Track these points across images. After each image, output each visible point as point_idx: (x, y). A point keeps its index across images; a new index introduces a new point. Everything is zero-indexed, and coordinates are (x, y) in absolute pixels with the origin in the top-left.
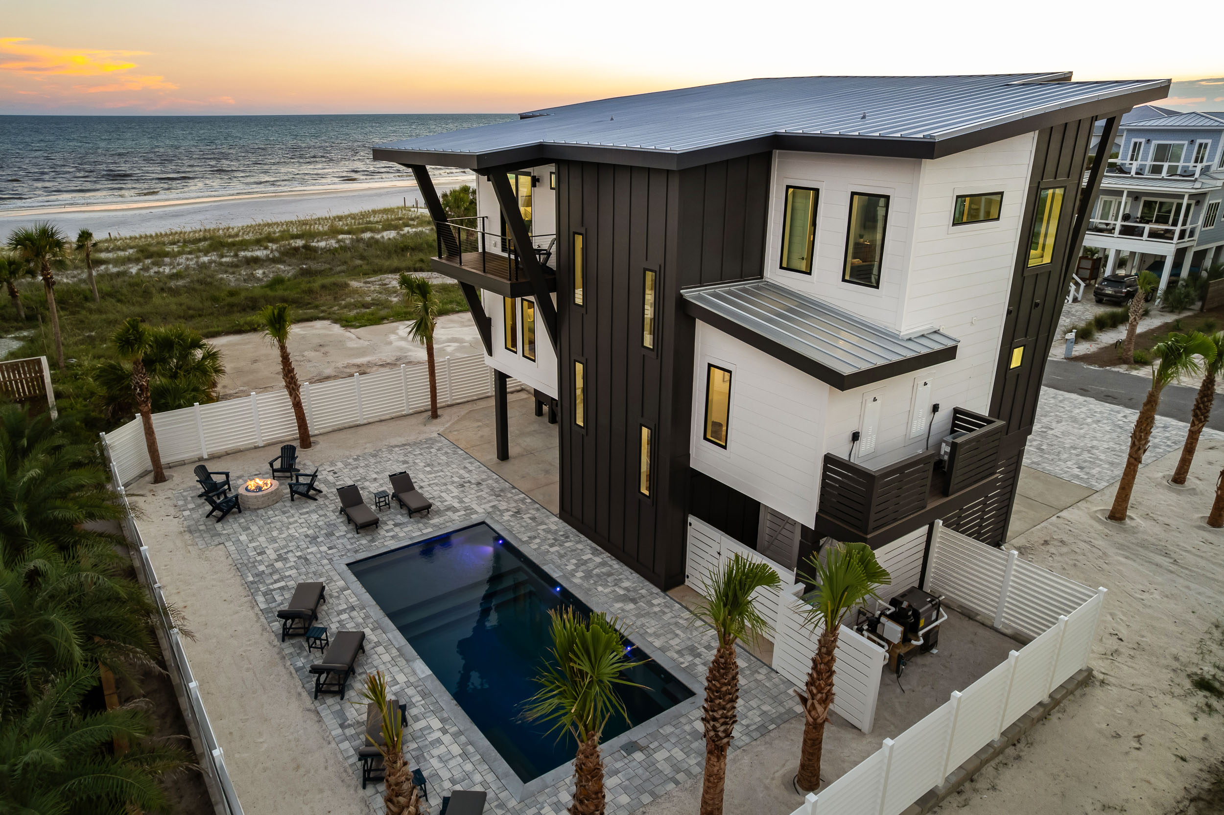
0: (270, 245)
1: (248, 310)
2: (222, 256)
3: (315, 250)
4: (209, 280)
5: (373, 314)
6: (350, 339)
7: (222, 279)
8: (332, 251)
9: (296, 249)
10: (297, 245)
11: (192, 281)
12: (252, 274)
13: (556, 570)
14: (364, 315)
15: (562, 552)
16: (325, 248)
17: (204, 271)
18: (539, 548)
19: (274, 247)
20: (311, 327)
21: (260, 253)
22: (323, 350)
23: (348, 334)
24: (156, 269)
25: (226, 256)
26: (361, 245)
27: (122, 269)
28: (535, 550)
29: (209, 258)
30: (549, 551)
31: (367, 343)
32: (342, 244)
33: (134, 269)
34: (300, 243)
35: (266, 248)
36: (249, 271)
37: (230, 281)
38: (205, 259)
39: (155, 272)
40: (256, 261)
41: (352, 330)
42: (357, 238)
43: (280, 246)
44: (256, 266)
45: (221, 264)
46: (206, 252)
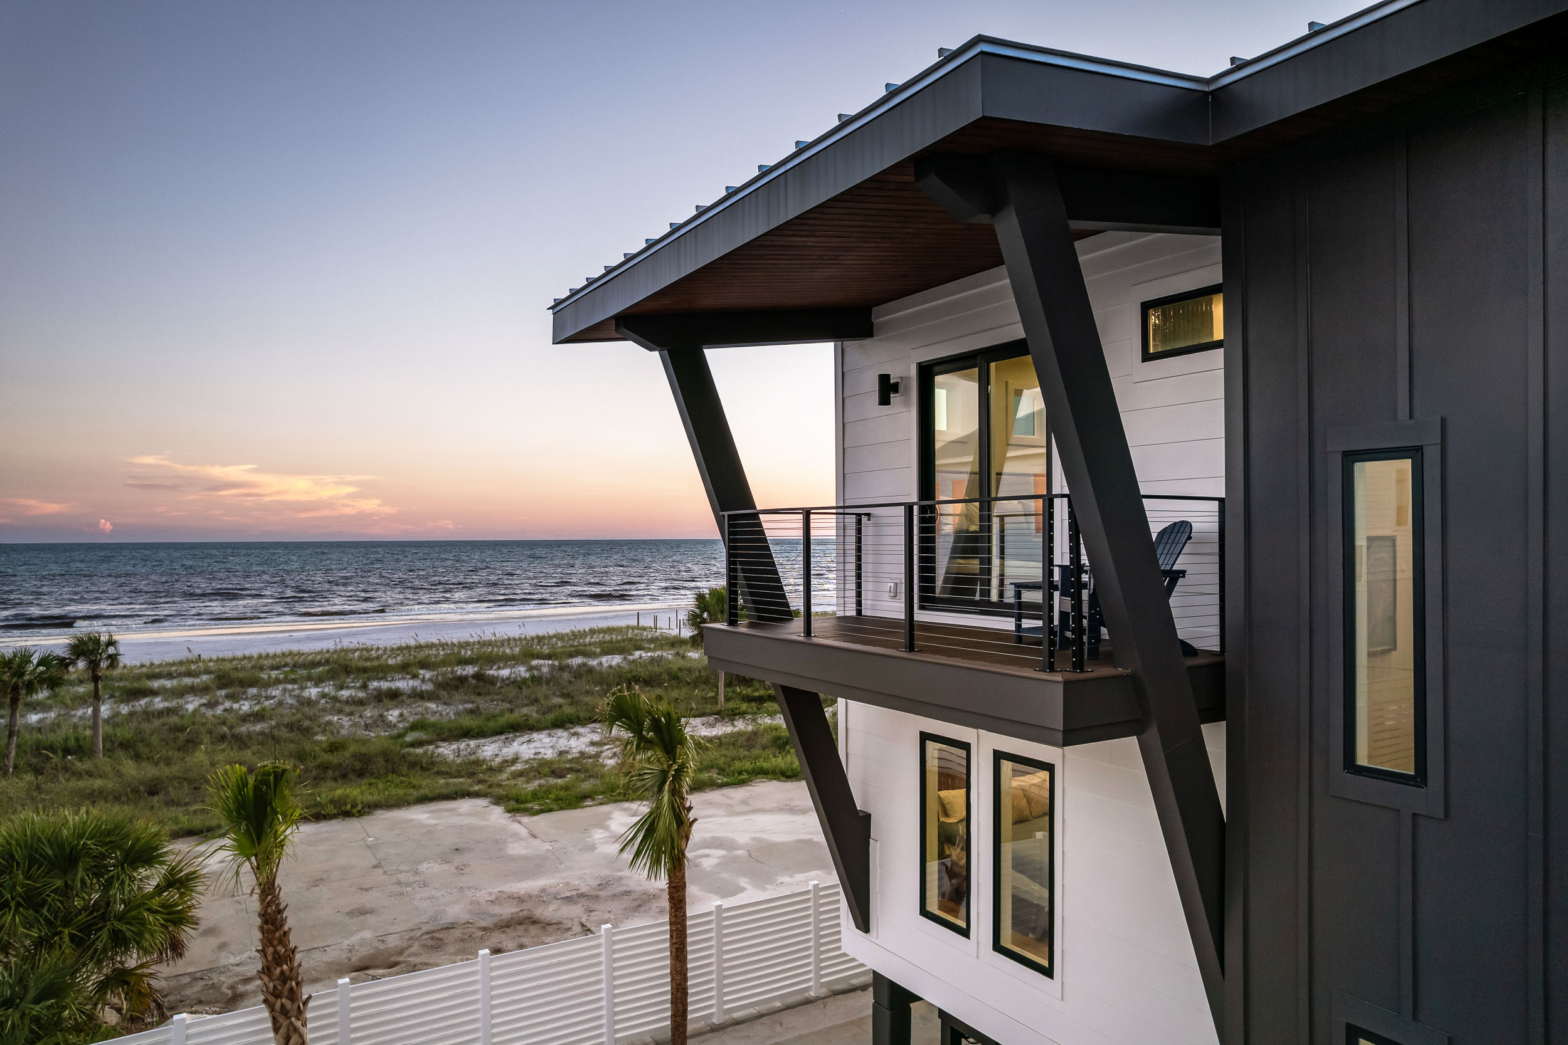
0: (422, 672)
1: (351, 776)
2: (342, 688)
3: (492, 681)
4: (306, 723)
5: (566, 788)
6: (516, 836)
7: (329, 723)
8: (518, 684)
9: (463, 680)
10: (464, 673)
11: (278, 725)
12: (381, 716)
14: (549, 790)
16: (508, 679)
17: (306, 710)
19: (428, 674)
20: (451, 810)
21: (404, 684)
22: (458, 860)
23: (516, 827)
24: (227, 705)
25: (348, 688)
26: (566, 675)
27: (173, 704)
29: (319, 690)
31: (547, 846)
32: (536, 673)
33: (192, 704)
34: (470, 670)
35: (415, 676)
36: (376, 713)
37: (342, 726)
38: (313, 692)
39: (225, 710)
40: (394, 695)
41: (525, 819)
42: (560, 664)
43: (438, 675)
44: (390, 704)
45: (335, 699)
46: (318, 681)
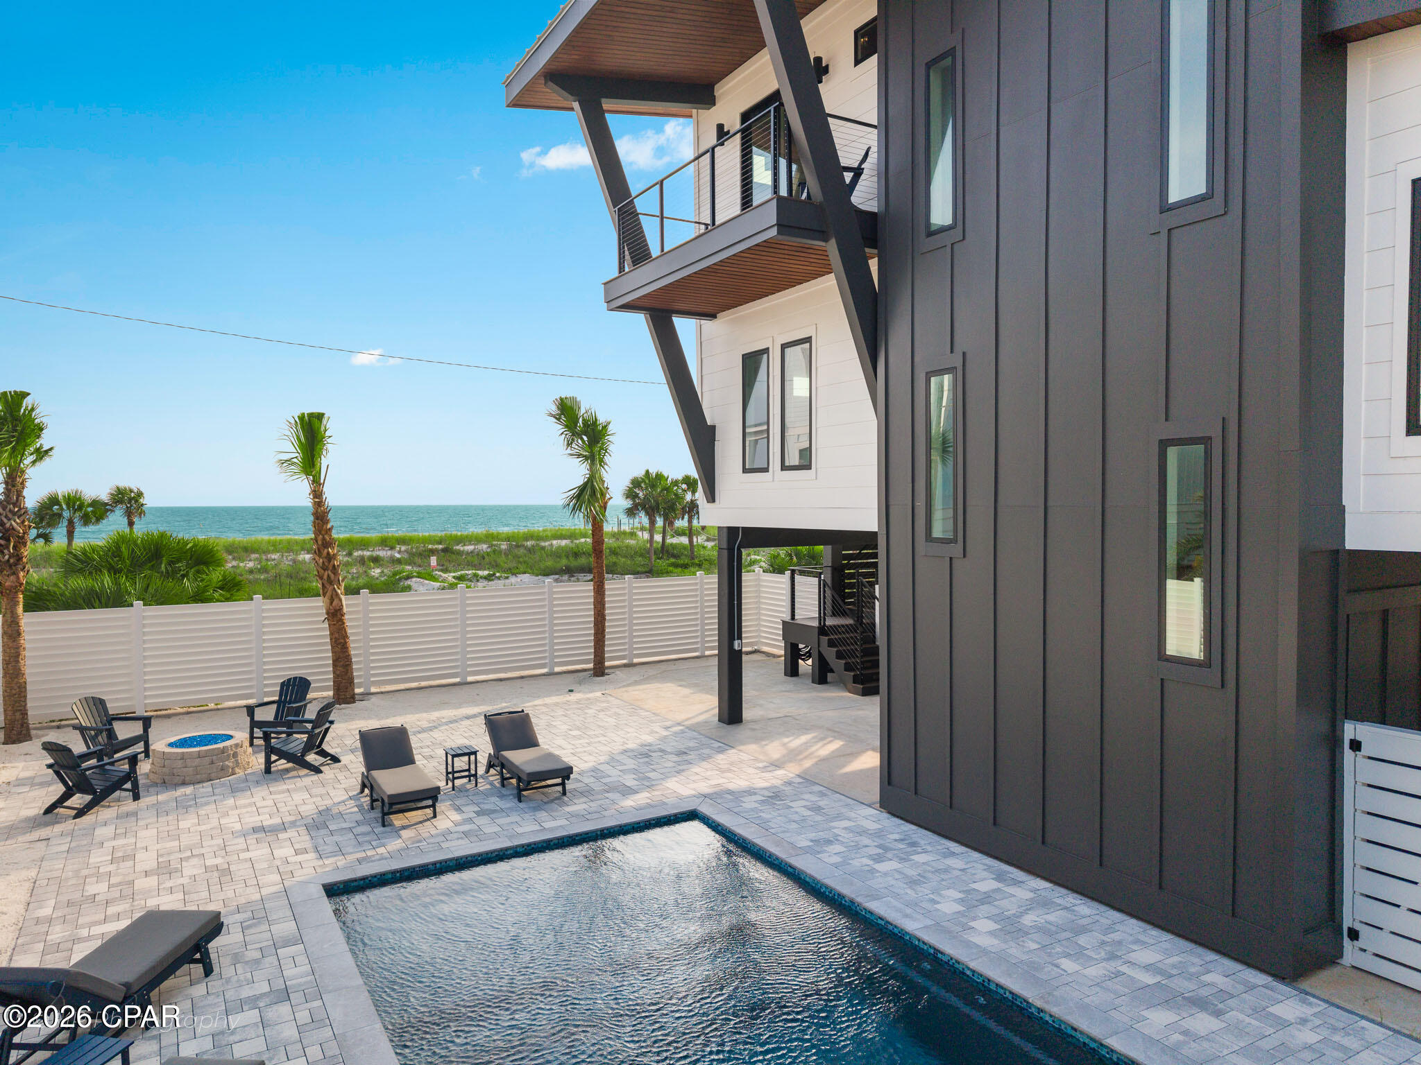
13: (909, 911)
15: (912, 873)
18: (845, 863)
28: (836, 866)
30: (872, 871)
